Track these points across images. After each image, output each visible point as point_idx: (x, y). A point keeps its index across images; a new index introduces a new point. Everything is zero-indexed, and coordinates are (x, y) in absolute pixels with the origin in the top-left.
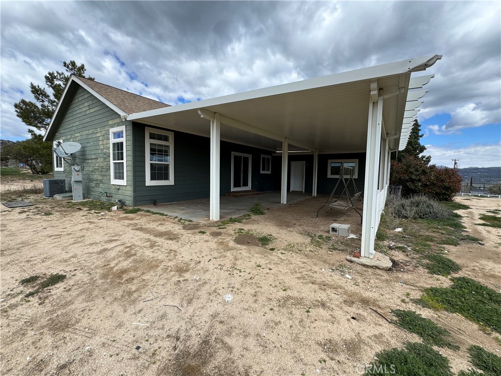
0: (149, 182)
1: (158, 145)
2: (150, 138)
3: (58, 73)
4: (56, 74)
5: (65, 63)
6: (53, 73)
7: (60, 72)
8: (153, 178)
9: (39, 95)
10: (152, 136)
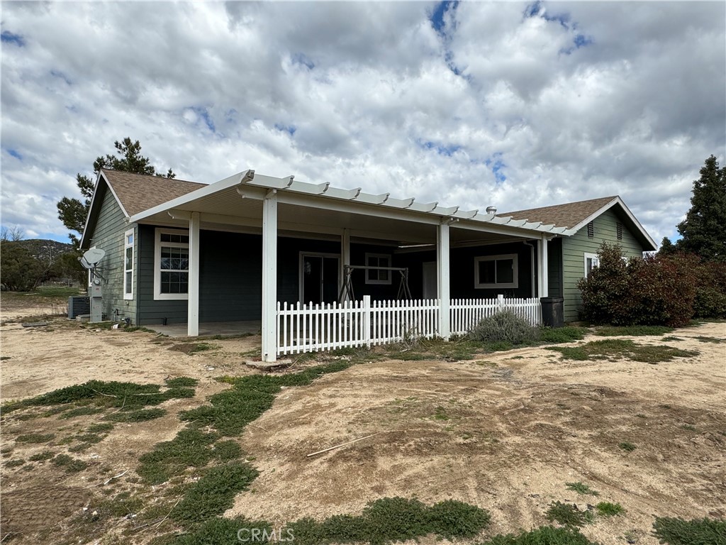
0: (158, 295)
1: (173, 248)
2: (162, 240)
3: (108, 156)
4: (105, 159)
5: (117, 143)
6: (102, 159)
7: (111, 155)
8: (164, 290)
9: (86, 188)
10: (165, 238)
